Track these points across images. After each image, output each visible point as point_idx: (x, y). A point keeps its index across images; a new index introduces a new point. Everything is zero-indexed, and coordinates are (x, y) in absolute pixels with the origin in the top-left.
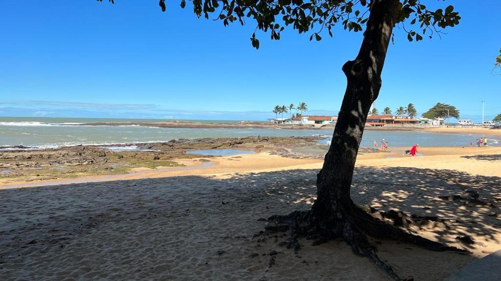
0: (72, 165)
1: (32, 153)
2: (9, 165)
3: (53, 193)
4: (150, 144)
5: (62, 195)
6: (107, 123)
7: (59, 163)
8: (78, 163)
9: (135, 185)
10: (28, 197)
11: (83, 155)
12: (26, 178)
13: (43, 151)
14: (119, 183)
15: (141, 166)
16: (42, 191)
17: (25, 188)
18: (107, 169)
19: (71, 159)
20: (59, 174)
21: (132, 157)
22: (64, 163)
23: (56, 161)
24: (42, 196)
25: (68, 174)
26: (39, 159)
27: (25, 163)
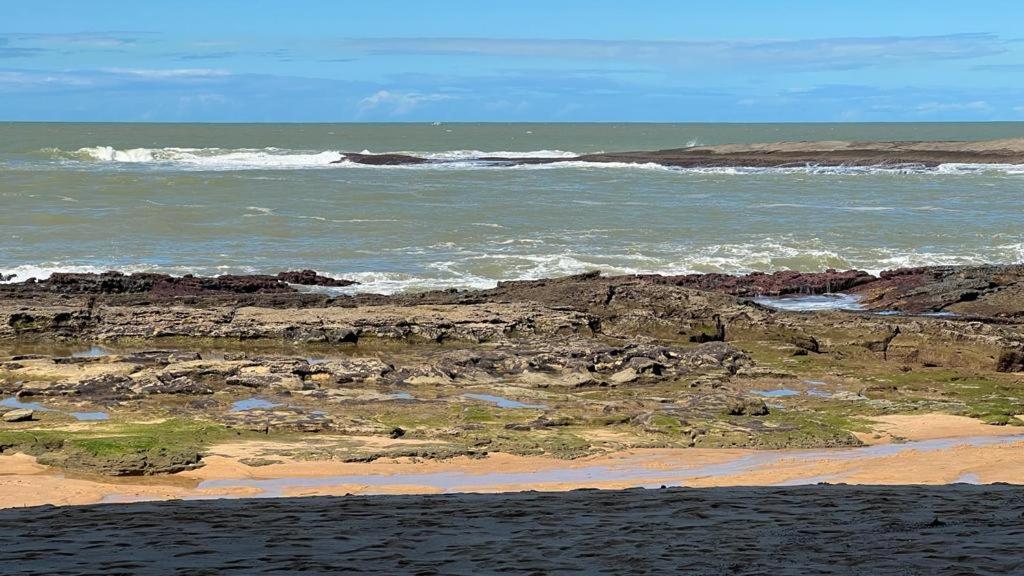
0: (555, 382)
1: (360, 313)
2: (262, 371)
3: (502, 535)
4: (971, 271)
5: (549, 553)
6: (721, 149)
7: (491, 370)
8: (585, 376)
9: (936, 523)
10: (389, 551)
11: (608, 329)
12: (343, 443)
13: (413, 304)
14: (840, 502)
15: (928, 407)
16: (446, 520)
17: (365, 502)
18: (738, 412)
19: (546, 351)
20: (494, 434)
21: (870, 346)
22: (517, 370)
23: (475, 361)
24: (451, 548)
25: (543, 434)
26: (396, 343)
27: (336, 364)
